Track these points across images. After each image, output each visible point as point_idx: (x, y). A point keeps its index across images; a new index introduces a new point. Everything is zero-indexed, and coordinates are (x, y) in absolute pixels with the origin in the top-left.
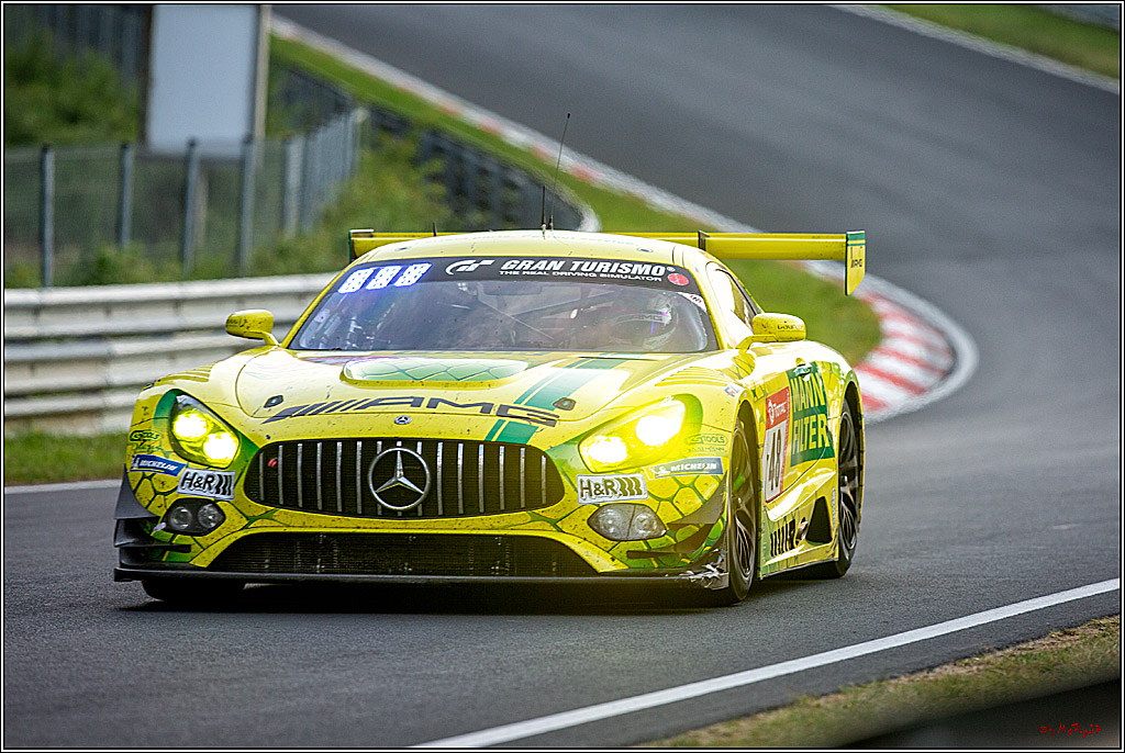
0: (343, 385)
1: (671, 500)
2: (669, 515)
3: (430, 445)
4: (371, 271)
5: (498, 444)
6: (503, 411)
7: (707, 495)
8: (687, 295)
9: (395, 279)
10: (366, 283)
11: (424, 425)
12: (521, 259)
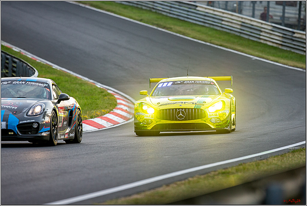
0: (169, 100)
1: (222, 117)
2: (222, 119)
3: (185, 109)
4: (162, 84)
5: (196, 109)
6: (196, 104)
7: (227, 116)
8: (214, 86)
9: (167, 85)
10: (162, 85)
11: (184, 106)
12: (187, 81)
